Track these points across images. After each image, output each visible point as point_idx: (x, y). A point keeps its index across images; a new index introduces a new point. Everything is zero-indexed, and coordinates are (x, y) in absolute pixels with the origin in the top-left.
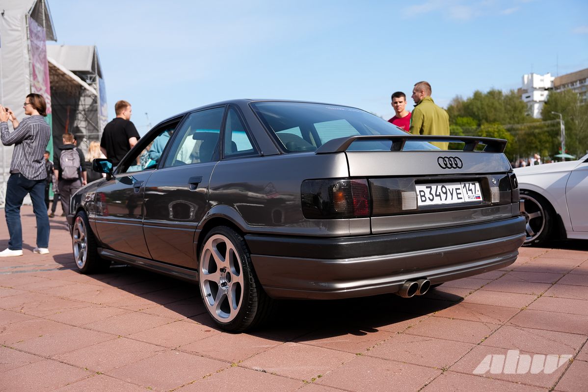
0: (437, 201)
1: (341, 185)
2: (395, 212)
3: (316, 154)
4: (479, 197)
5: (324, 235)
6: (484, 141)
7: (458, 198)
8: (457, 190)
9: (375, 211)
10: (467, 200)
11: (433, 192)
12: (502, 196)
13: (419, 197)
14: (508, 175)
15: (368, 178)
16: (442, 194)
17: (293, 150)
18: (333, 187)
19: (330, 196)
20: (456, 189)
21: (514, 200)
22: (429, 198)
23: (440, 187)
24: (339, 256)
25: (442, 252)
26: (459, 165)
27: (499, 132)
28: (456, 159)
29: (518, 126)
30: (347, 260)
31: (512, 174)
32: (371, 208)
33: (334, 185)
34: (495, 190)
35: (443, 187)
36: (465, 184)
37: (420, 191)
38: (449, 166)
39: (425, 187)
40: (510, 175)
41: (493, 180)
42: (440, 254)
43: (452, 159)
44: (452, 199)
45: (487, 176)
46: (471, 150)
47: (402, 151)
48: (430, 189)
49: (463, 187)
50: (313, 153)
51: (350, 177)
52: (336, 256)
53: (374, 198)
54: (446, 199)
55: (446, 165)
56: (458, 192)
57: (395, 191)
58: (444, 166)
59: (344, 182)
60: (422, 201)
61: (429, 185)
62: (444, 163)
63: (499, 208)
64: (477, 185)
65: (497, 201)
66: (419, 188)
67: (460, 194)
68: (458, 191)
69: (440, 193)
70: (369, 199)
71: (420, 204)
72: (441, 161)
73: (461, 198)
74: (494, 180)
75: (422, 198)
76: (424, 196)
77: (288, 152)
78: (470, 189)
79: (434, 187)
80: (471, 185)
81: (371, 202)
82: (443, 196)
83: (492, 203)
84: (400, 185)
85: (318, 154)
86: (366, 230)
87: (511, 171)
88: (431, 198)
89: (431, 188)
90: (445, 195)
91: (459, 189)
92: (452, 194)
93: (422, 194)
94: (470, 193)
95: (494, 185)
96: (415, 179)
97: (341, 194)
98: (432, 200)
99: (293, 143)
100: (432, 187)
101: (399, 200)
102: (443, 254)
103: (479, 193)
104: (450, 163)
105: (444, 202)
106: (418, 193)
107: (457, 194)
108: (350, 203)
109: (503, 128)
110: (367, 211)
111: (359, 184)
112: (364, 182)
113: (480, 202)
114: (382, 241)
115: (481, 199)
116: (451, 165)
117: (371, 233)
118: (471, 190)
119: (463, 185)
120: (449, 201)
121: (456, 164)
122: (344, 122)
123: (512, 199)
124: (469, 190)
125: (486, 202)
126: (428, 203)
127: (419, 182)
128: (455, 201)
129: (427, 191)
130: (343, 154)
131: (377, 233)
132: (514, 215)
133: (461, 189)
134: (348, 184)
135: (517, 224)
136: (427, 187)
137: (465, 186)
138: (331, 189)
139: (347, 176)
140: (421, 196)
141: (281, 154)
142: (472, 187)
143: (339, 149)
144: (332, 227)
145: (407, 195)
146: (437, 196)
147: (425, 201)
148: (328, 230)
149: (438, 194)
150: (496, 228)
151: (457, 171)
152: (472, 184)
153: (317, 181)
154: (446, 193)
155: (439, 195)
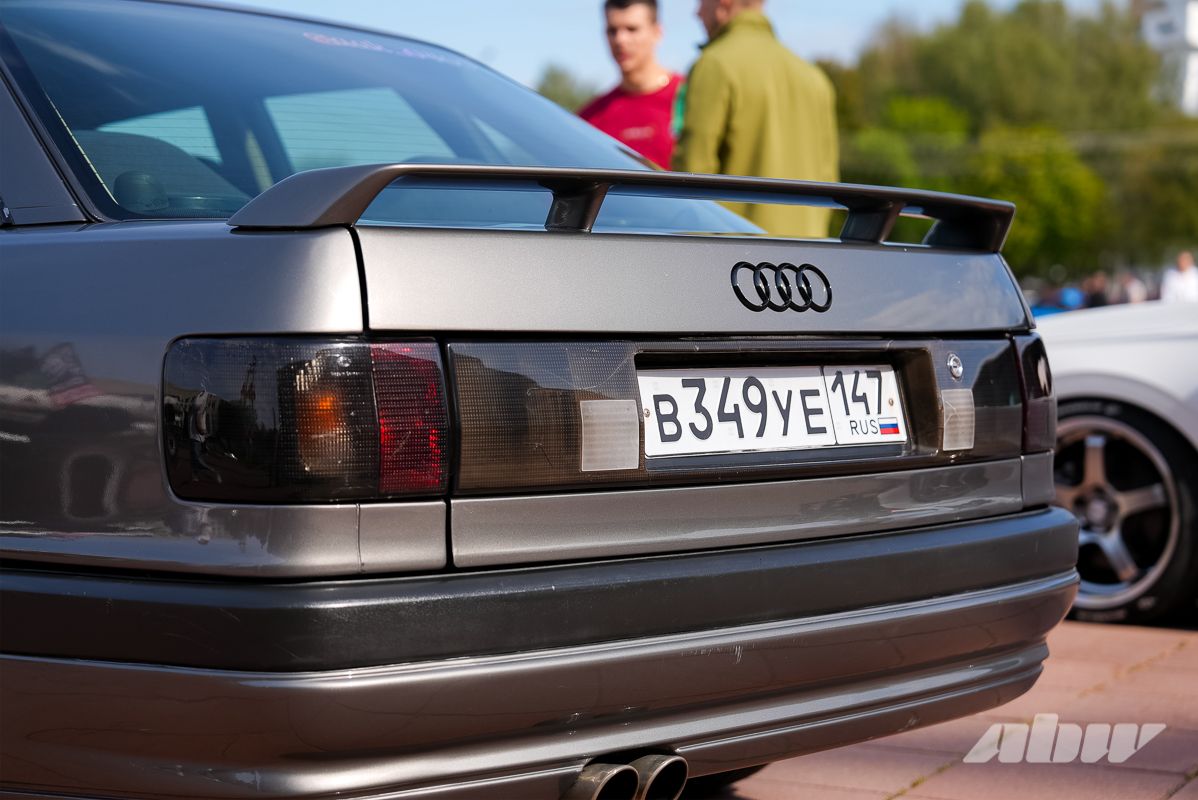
0: (724, 440)
1: (329, 365)
2: (551, 479)
3: (233, 231)
4: (895, 429)
5: (255, 568)
6: (930, 206)
7: (811, 431)
8: (807, 398)
9: (469, 472)
10: (847, 438)
11: (711, 403)
12: (984, 425)
13: (651, 424)
14: (1013, 343)
15: (442, 337)
16: (744, 410)
17: (142, 209)
18: (296, 372)
19: (282, 409)
20: (804, 394)
21: (1033, 441)
22: (692, 426)
23: (737, 383)
24: (311, 659)
25: (738, 644)
26: (819, 296)
27: (1049, 160)
28: (807, 273)
29: (1124, 143)
30: (350, 673)
31: (1028, 340)
32: (453, 461)
33: (300, 365)
34: (957, 404)
35: (751, 382)
36: (839, 374)
37: (658, 399)
38: (776, 299)
39: (678, 381)
40: (1022, 343)
41: (951, 363)
42: (726, 651)
43: (790, 275)
44: (785, 433)
45: (928, 345)
46: (872, 241)
47: (590, 234)
48: (696, 390)
49: (829, 387)
50: (221, 227)
51: (369, 334)
52: (298, 660)
53: (466, 424)
54: (760, 433)
55: (764, 295)
56: (809, 407)
57: (554, 393)
58: (757, 301)
59: (345, 352)
60: (665, 438)
61: (693, 374)
62: (758, 289)
63: (982, 469)
64: (889, 377)
65: (965, 444)
66: (650, 384)
67: (819, 411)
68: (812, 402)
69: (736, 407)
70: (447, 423)
71: (655, 447)
72: (745, 278)
73: (823, 430)
74: (953, 365)
75: (665, 425)
76: (673, 418)
77: (120, 213)
78: (859, 393)
79: (714, 383)
80: (863, 376)
81: (453, 437)
82: (751, 420)
83: (941, 452)
84: (573, 371)
85: (241, 229)
86: (431, 553)
87: (1026, 329)
88: (702, 426)
89: (701, 385)
90: (760, 415)
91: (815, 393)
92: (785, 414)
93: (666, 408)
94: (857, 409)
95: (953, 382)
96: (634, 349)
97: (326, 403)
98: (703, 435)
99: (144, 179)
100: (709, 382)
101: (570, 433)
102: (738, 652)
103: (895, 413)
104: (780, 289)
105: (751, 443)
106: (648, 403)
107: (808, 412)
108: (366, 439)
109: (1066, 145)
110: (435, 473)
111: (405, 360)
112: (428, 351)
113: (896, 447)
114: (494, 598)
115: (902, 436)
116: (786, 296)
117: (450, 565)
118: (863, 399)
119: (831, 379)
120: (774, 441)
121: (807, 296)
122: (387, 101)
123: (1024, 438)
124: (856, 399)
125: (922, 448)
126: (688, 445)
127: (649, 363)
128: (798, 439)
129: (686, 397)
130: (344, 239)
131: (473, 563)
132: (1031, 502)
133: (822, 392)
134: (360, 361)
135: (1044, 536)
136: (686, 384)
137: (839, 381)
138: (287, 376)
139: (358, 326)
140: (662, 419)
141: (89, 222)
142: (867, 385)
143: (326, 214)
144: (282, 536)
145: (599, 414)
146: (723, 417)
147: (676, 437)
148: (270, 550)
149: (729, 409)
150: (957, 552)
151: (809, 321)
152: (870, 375)
153: (229, 342)
154: (761, 408)
155: (736, 417)
